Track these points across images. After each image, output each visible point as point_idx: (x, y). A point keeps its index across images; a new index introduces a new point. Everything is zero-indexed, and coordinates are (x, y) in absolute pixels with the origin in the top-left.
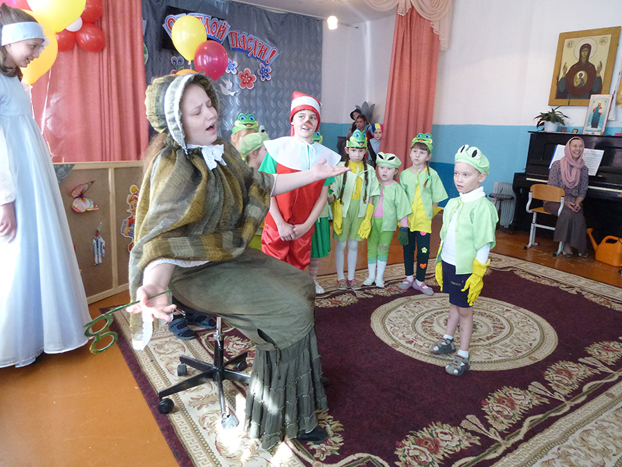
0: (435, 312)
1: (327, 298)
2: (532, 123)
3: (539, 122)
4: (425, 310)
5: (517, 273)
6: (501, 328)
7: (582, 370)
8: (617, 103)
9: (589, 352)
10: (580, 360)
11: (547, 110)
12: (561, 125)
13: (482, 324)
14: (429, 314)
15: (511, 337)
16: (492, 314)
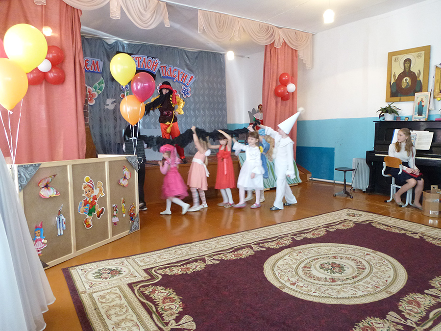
0: (313, 258)
1: (231, 252)
2: (376, 116)
3: (380, 114)
4: (305, 257)
5: (374, 224)
6: (363, 269)
7: (428, 300)
8: (434, 98)
9: (432, 285)
10: (426, 291)
11: (386, 105)
12: (396, 115)
13: (348, 266)
14: (308, 261)
15: (371, 276)
16: (356, 258)
